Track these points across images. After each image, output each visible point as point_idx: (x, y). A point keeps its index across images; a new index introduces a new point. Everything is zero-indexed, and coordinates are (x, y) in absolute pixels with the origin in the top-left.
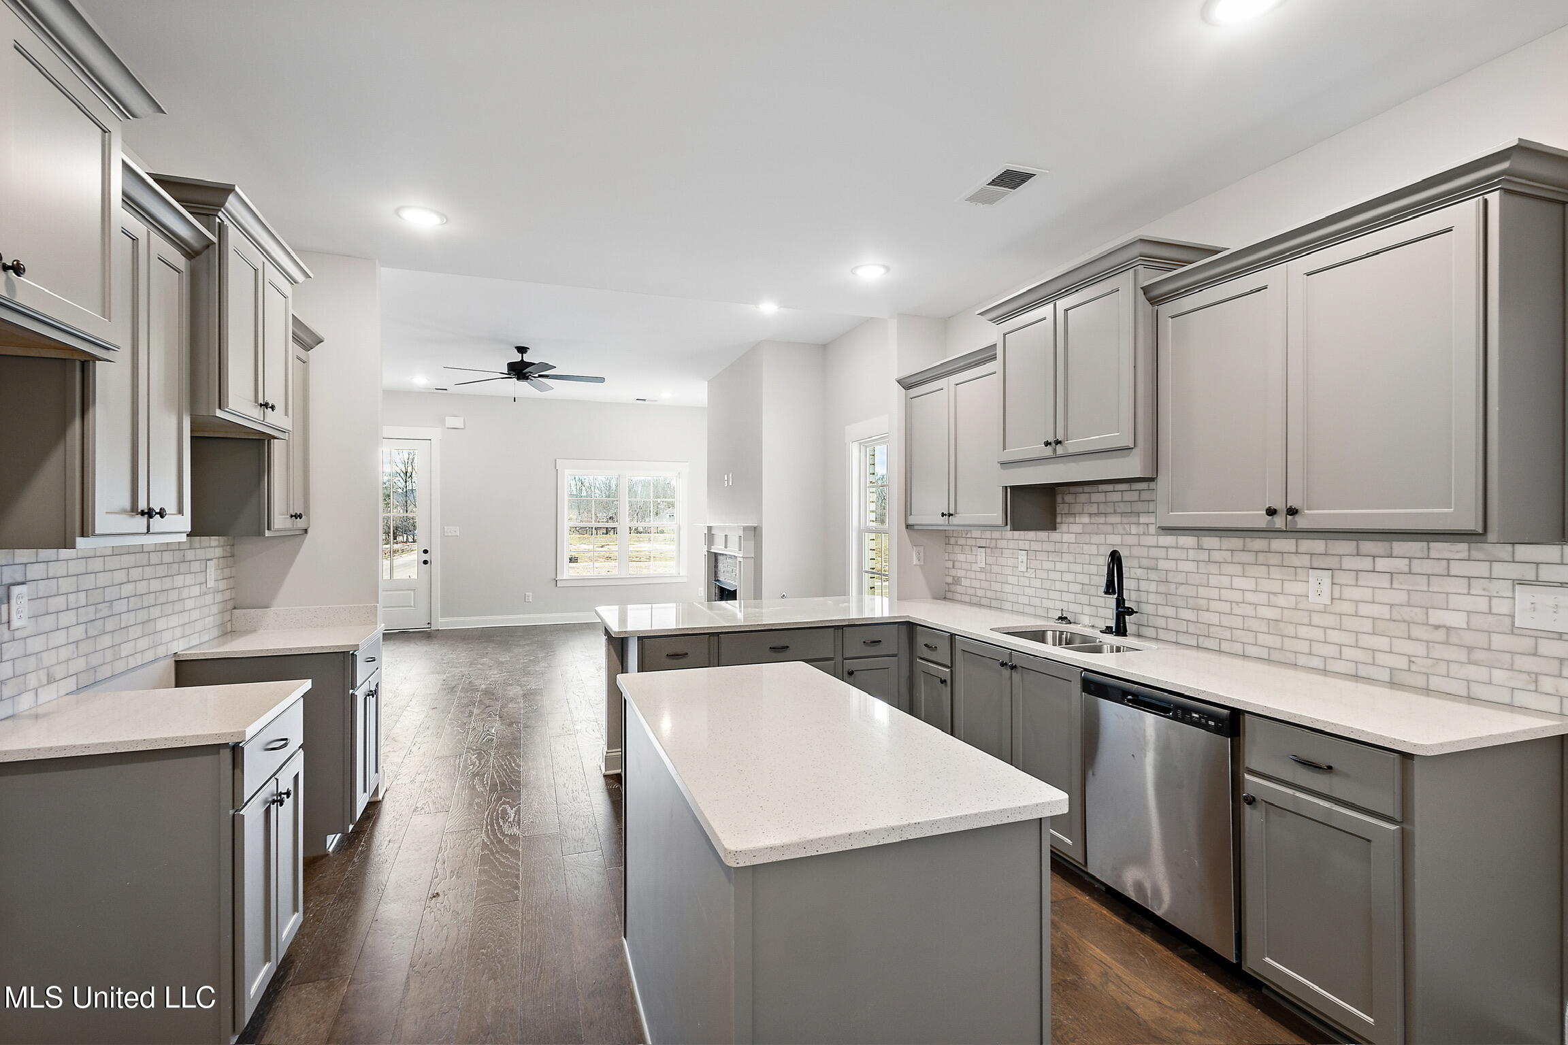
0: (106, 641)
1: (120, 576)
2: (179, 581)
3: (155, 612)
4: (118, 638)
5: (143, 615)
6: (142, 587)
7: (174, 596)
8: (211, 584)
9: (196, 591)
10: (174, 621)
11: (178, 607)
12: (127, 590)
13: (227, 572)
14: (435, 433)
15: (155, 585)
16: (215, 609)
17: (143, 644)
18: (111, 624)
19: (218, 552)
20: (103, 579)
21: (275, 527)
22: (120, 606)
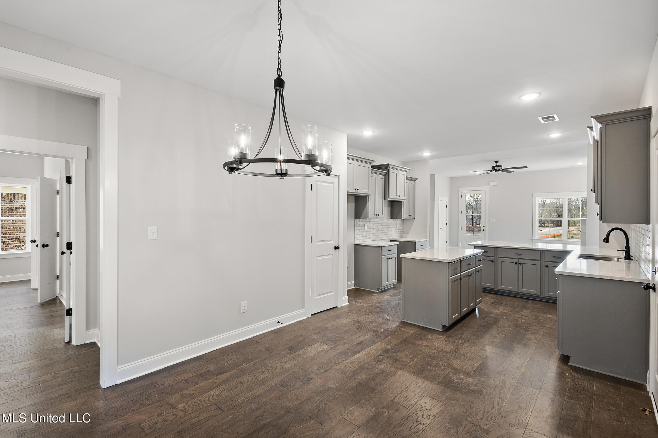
0: (378, 234)
1: (380, 225)
2: (391, 226)
3: (386, 231)
4: (380, 234)
5: (384, 231)
6: (384, 227)
7: (390, 229)
8: (398, 228)
9: (394, 229)
10: (390, 233)
11: (391, 231)
12: (381, 227)
13: (402, 226)
14: (487, 188)
15: (386, 227)
16: (399, 233)
17: (384, 236)
18: (378, 232)
19: (400, 222)
20: (377, 225)
21: (404, 217)
22: (380, 229)
